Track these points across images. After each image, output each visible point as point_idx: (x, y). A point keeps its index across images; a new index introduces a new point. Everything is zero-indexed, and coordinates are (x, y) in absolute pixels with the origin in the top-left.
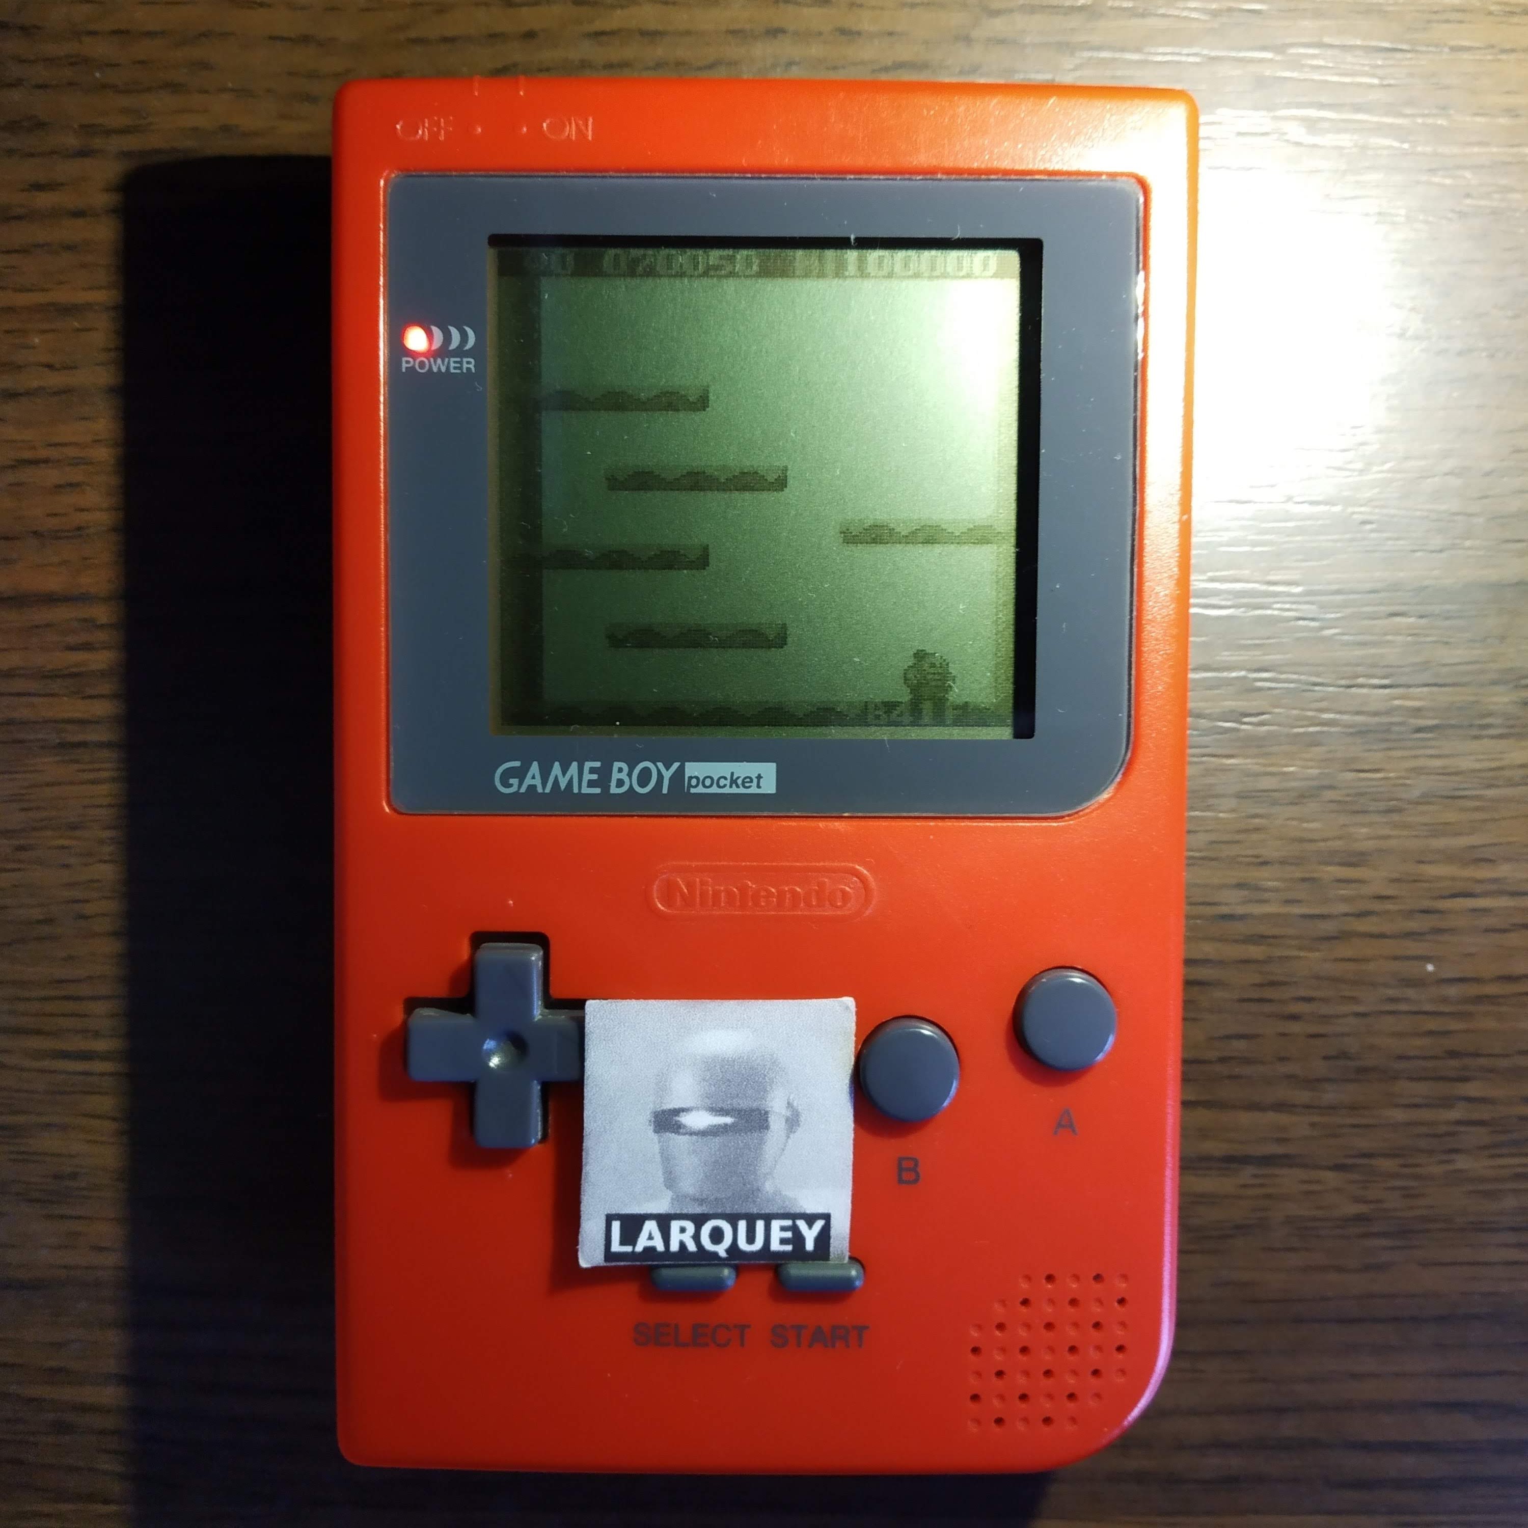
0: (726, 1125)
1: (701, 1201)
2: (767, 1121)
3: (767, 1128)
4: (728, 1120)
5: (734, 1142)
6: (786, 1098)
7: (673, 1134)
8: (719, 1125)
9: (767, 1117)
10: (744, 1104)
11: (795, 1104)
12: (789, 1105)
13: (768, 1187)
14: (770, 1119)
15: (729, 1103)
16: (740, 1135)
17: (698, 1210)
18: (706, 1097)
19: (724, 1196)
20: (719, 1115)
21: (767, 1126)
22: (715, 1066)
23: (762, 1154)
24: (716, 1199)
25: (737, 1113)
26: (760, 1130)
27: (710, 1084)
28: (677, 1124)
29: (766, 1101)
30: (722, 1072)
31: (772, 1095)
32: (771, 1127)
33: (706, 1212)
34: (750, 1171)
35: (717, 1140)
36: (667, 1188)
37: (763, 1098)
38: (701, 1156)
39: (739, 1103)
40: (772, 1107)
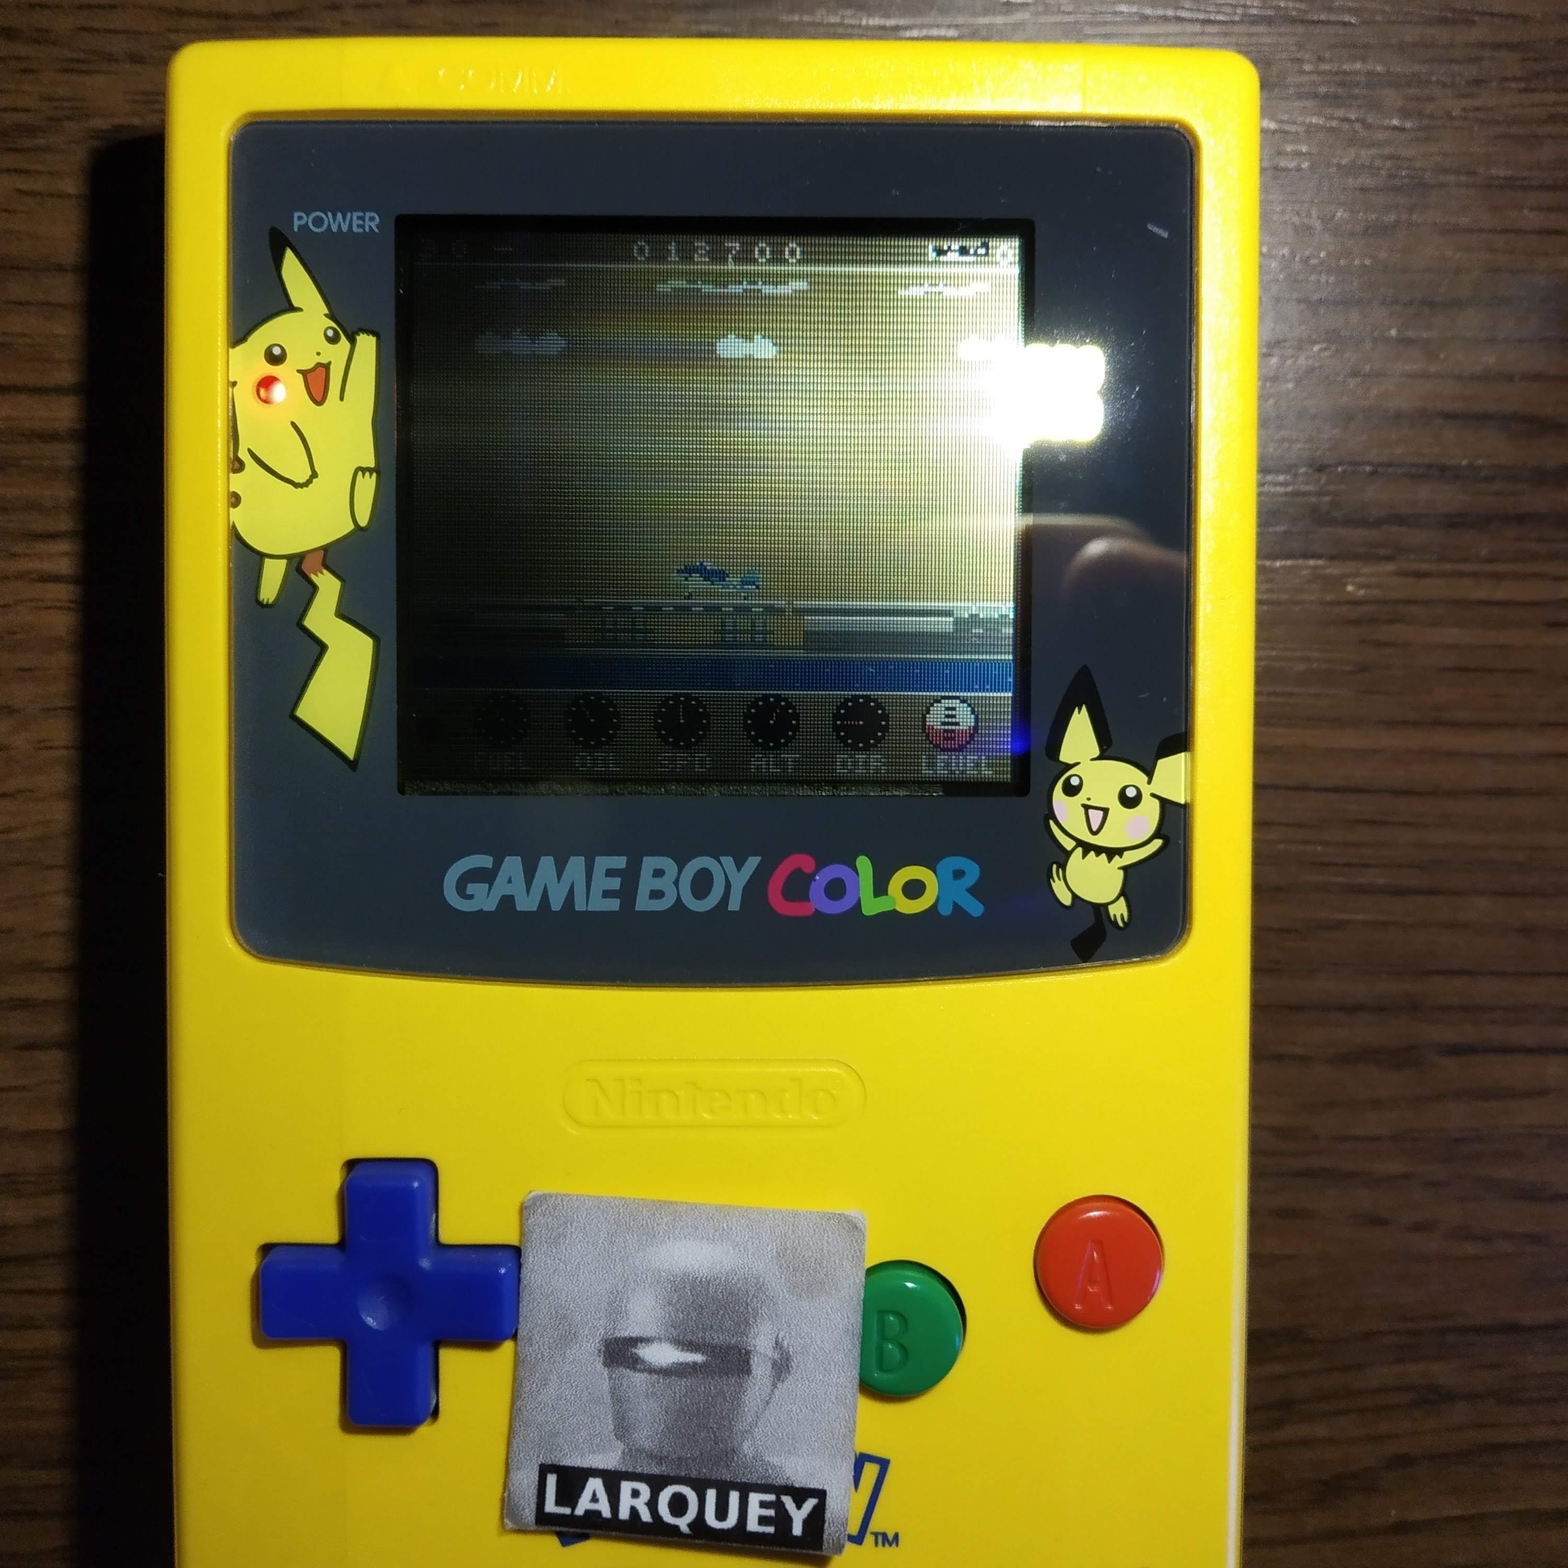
0: (695, 1364)
1: (660, 1460)
2: (748, 1363)
3: (748, 1372)
4: (698, 1358)
5: (705, 1388)
6: (774, 1336)
7: (628, 1370)
8: (687, 1364)
10: (719, 1338)
11: (786, 1343)
12: (778, 1345)
13: (747, 1447)
14: (752, 1361)
17: (655, 1470)
18: (672, 1326)
19: (689, 1455)
20: (687, 1350)
21: (747, 1371)
22: (685, 1287)
23: (740, 1406)
24: (680, 1458)
26: (739, 1375)
27: (677, 1310)
28: (632, 1358)
30: (693, 1296)
31: (756, 1330)
32: (753, 1372)
33: (665, 1474)
34: (724, 1426)
35: (683, 1383)
36: (618, 1439)
37: (743, 1333)
38: (662, 1402)
39: (712, 1337)
40: (754, 1345)
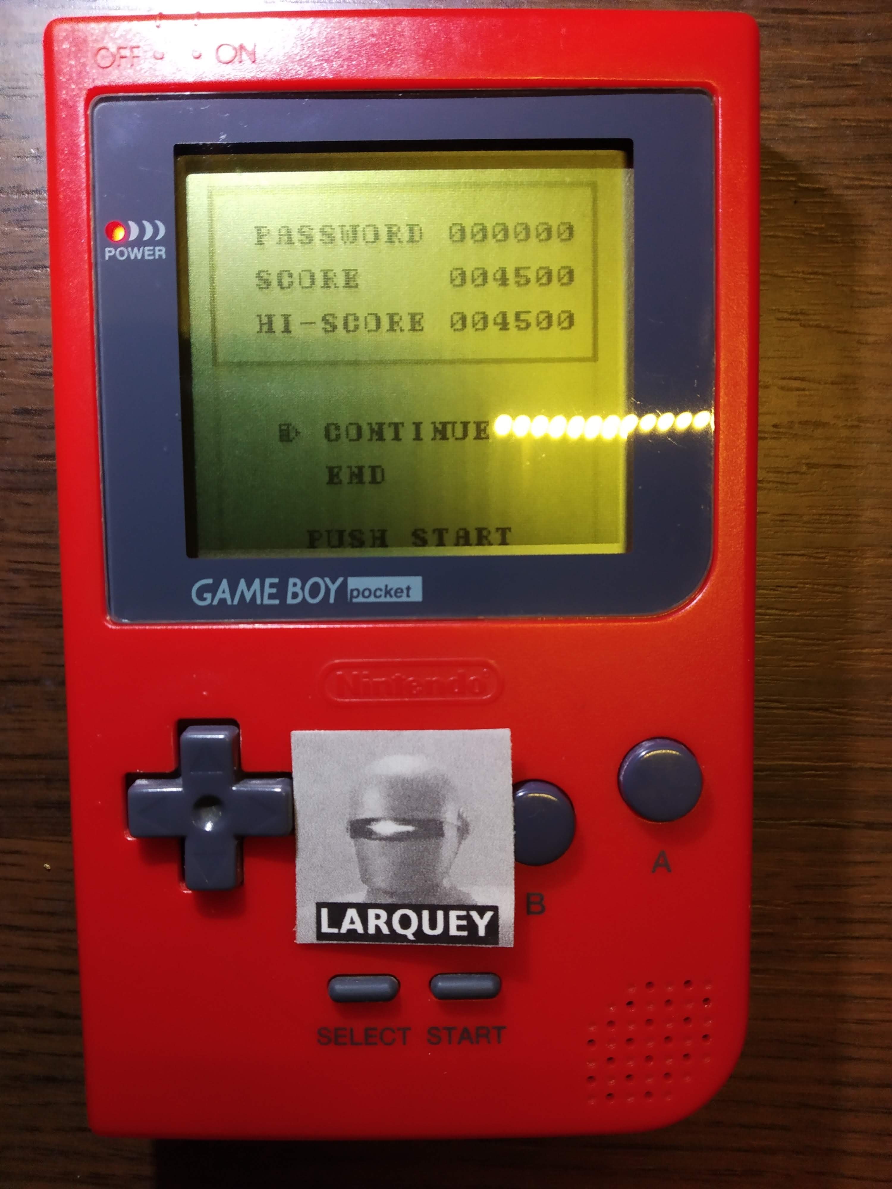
9: (442, 826)
15: (410, 814)
16: (420, 841)
25: (417, 822)
29: (440, 813)
